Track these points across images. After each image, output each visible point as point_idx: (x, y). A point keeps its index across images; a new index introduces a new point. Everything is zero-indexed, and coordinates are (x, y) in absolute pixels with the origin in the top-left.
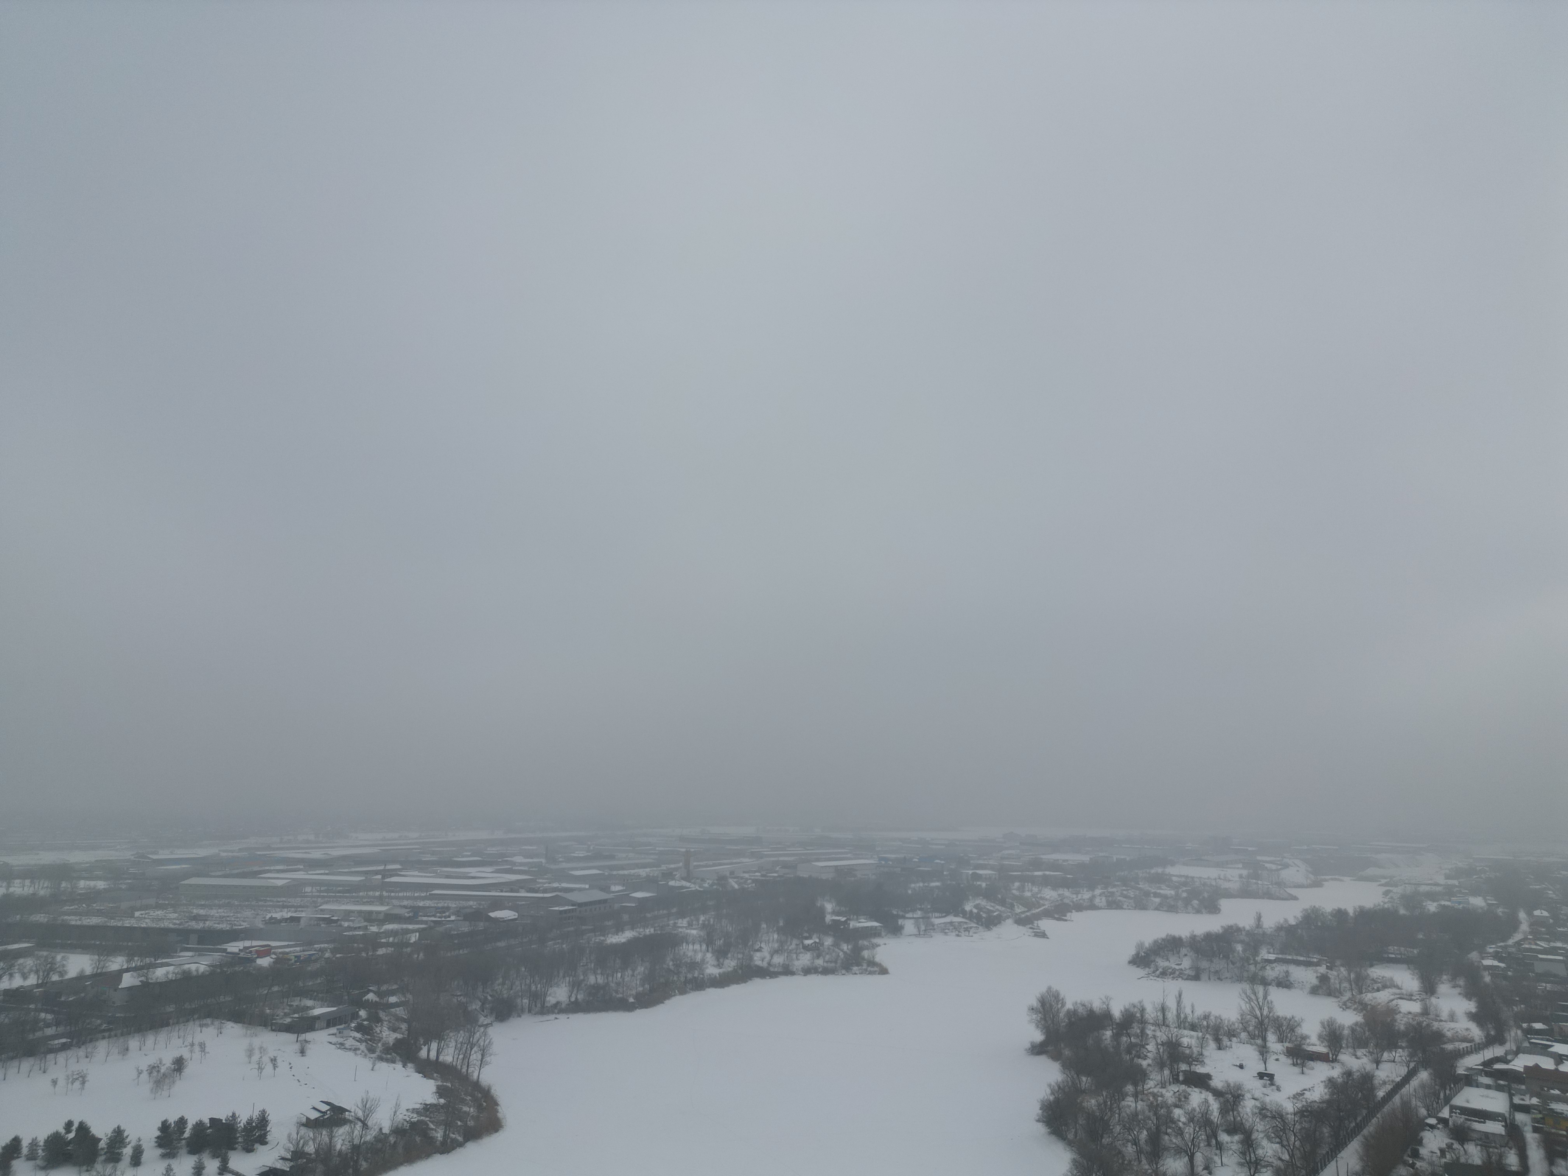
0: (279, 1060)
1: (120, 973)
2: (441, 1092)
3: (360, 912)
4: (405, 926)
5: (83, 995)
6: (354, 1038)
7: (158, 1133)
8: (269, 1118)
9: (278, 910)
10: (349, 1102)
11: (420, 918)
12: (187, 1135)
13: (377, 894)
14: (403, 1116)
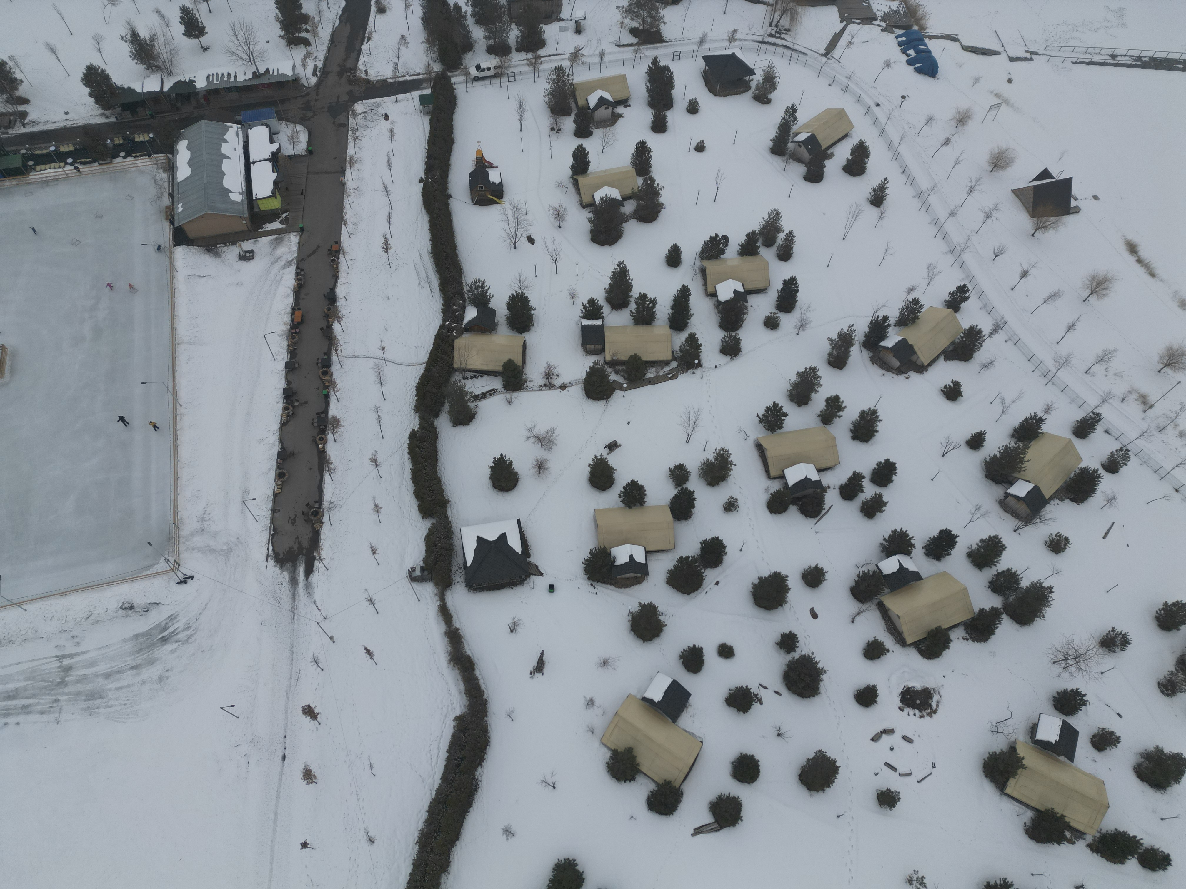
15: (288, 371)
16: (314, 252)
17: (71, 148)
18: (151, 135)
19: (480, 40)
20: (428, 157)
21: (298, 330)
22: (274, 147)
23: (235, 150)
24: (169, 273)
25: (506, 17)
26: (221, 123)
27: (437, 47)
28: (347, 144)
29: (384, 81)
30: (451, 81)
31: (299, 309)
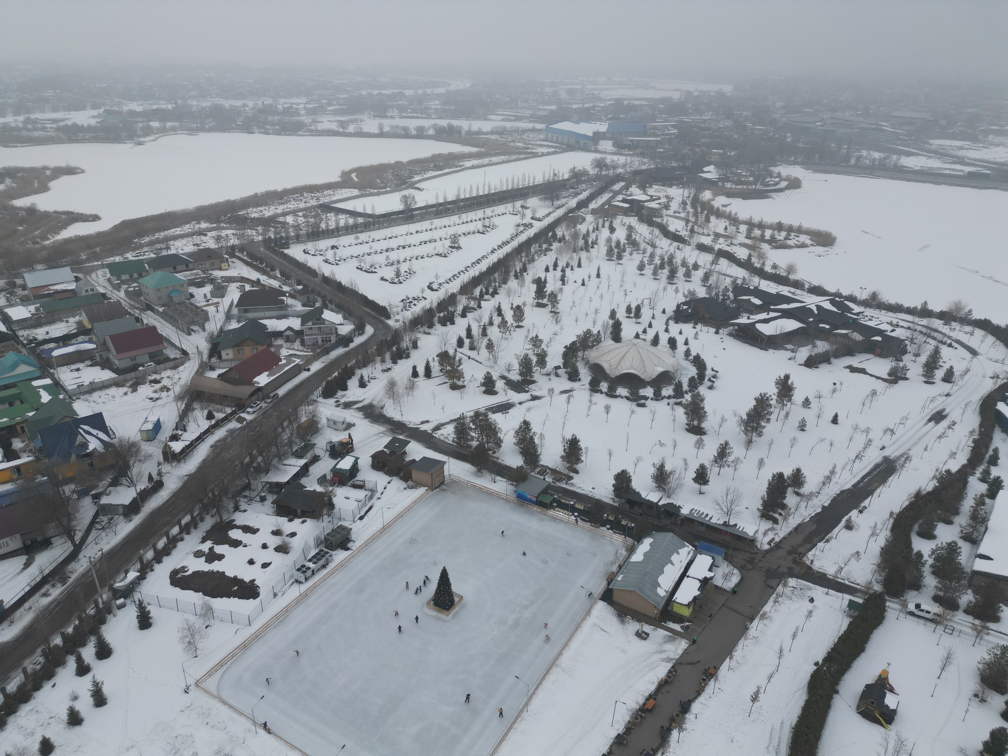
15: (616, 742)
16: (693, 664)
17: (582, 508)
18: (633, 525)
19: (930, 587)
20: (832, 649)
21: (643, 715)
22: (709, 575)
23: (681, 562)
24: (584, 614)
25: (965, 582)
26: (682, 541)
27: (886, 573)
28: (767, 602)
29: (824, 575)
30: (886, 603)
31: (655, 699)
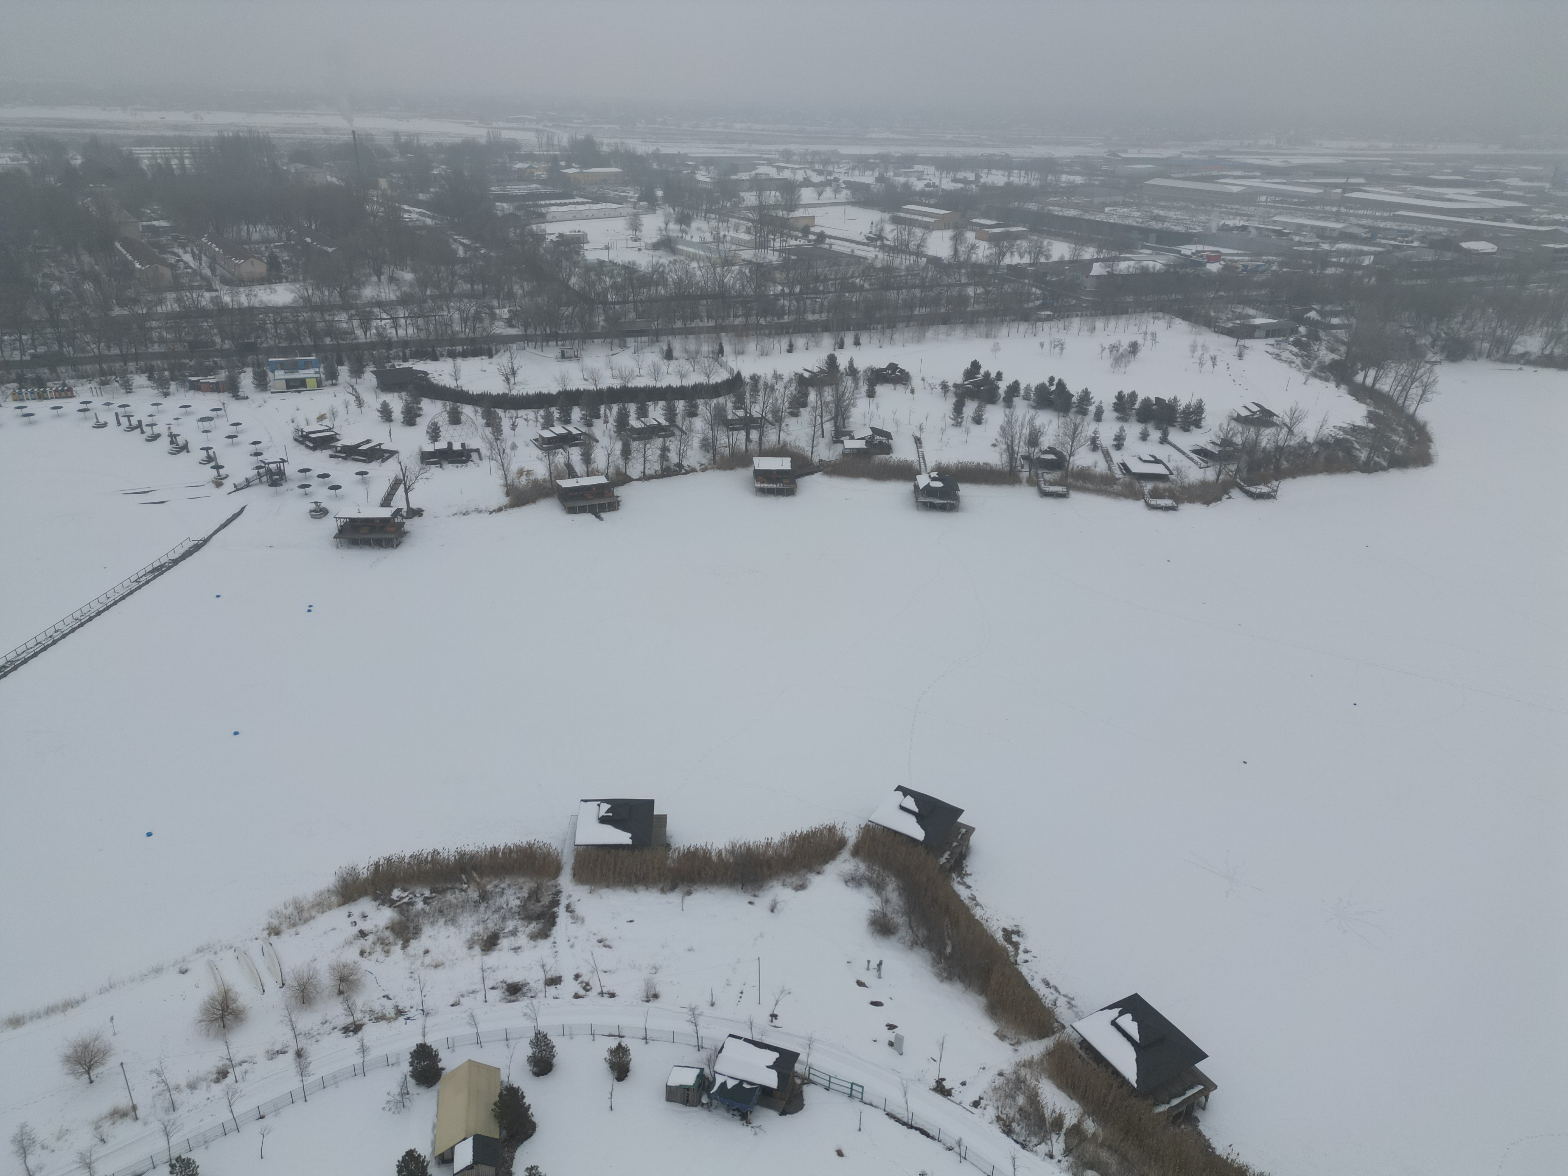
0: (1218, 359)
1: (1091, 262)
2: (1371, 417)
3: (1313, 227)
4: (1360, 247)
5: (1062, 277)
6: (1291, 352)
7: (1115, 401)
8: (1205, 407)
9: (1231, 217)
10: (1279, 408)
11: (1378, 240)
12: (1137, 406)
13: (1335, 209)
14: (1328, 431)
